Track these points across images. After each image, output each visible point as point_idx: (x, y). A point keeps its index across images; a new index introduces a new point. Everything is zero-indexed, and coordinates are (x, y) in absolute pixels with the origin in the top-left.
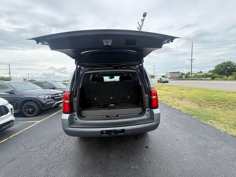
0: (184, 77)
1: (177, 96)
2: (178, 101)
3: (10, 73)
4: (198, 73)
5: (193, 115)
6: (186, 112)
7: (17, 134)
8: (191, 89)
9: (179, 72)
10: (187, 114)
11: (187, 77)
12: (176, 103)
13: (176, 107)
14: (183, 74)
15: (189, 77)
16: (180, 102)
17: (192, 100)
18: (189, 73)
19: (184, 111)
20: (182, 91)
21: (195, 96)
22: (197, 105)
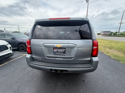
0: (113, 34)
1: (107, 46)
2: (108, 50)
3: (19, 30)
4: (123, 32)
5: (120, 61)
6: (114, 58)
7: (13, 60)
8: (118, 42)
9: (110, 31)
10: (115, 60)
11: (115, 35)
12: (106, 51)
13: (106, 54)
14: (112, 33)
15: (116, 35)
16: (110, 51)
17: (119, 50)
18: (117, 32)
19: (112, 57)
20: (111, 43)
21: (121, 47)
22: (123, 53)
